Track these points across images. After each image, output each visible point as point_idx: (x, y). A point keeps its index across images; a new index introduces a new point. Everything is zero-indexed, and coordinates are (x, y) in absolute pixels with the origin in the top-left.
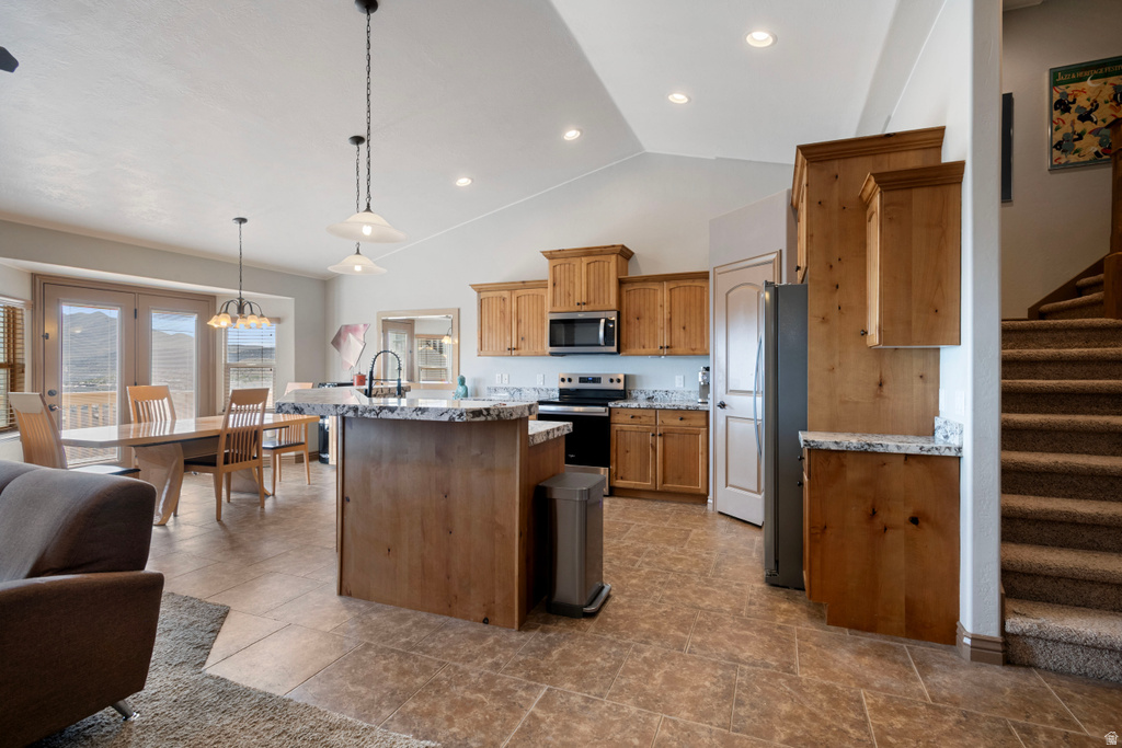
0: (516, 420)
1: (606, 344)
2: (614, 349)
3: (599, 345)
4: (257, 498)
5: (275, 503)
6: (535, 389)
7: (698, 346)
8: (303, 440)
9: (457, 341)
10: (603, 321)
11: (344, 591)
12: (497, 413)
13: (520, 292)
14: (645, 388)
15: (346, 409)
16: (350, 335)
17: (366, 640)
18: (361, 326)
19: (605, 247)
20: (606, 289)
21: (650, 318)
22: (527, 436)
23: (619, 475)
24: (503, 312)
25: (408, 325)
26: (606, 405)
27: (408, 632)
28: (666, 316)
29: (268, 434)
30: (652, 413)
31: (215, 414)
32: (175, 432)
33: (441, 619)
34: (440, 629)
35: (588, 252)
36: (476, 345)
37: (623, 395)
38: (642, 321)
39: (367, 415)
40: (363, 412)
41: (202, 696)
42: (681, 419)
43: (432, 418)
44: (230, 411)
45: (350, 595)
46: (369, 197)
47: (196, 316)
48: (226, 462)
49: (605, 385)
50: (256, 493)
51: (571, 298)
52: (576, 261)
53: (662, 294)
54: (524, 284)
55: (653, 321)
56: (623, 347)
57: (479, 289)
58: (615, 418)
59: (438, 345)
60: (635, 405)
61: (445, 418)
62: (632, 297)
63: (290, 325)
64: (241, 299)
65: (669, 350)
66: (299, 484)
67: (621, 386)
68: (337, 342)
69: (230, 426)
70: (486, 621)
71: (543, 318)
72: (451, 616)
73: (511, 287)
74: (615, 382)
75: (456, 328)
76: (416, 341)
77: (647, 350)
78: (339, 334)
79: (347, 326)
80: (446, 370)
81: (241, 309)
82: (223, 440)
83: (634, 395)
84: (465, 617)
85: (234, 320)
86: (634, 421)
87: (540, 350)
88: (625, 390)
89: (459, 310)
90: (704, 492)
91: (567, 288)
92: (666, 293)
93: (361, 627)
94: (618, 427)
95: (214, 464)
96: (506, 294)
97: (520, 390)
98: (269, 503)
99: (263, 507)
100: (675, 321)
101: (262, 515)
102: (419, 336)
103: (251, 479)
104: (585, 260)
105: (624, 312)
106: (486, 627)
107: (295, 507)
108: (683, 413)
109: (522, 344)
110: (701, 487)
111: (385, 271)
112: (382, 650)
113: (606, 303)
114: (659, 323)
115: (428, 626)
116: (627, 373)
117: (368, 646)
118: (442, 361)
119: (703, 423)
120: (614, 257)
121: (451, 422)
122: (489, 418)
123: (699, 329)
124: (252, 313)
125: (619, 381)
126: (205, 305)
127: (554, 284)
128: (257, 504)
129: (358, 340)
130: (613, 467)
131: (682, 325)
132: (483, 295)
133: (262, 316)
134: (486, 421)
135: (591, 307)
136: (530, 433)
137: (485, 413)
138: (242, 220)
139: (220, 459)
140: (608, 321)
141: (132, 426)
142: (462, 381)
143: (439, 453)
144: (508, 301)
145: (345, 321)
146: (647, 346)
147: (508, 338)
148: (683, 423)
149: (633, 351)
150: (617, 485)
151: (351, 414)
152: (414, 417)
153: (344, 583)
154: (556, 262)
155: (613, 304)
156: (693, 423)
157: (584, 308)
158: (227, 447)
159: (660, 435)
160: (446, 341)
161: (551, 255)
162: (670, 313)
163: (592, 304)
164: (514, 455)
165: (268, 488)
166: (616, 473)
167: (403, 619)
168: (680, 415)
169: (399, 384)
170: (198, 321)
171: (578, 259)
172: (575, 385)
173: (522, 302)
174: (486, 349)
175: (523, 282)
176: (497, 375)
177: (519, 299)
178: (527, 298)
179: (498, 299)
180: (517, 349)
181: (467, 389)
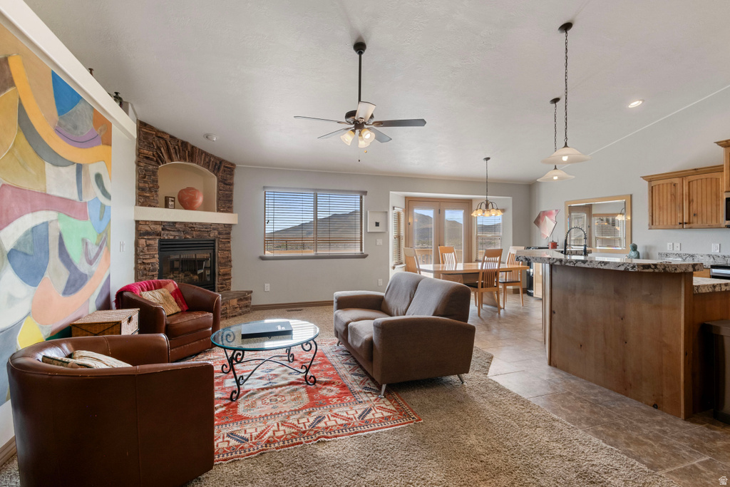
0: (681, 273)
4: (496, 309)
5: (505, 313)
6: (709, 256)
8: (519, 280)
9: (629, 218)
11: (552, 363)
12: (663, 267)
13: (691, 178)
15: (555, 260)
16: (546, 217)
17: (568, 390)
18: (554, 211)
22: (692, 287)
24: (674, 196)
25: (588, 209)
27: (596, 395)
29: (500, 274)
31: (471, 262)
32: (457, 269)
33: (619, 396)
34: (617, 400)
36: (647, 220)
39: (568, 264)
40: (565, 263)
41: (490, 385)
43: (612, 268)
44: (484, 261)
45: (556, 366)
46: (566, 138)
47: (463, 211)
48: (482, 287)
50: (496, 307)
54: (696, 171)
57: (650, 179)
59: (611, 221)
61: (622, 268)
63: (510, 213)
64: (487, 201)
66: (517, 305)
68: (537, 222)
69: (484, 268)
70: (655, 406)
71: (717, 197)
72: (627, 396)
73: (682, 175)
75: (629, 207)
76: (593, 218)
78: (539, 217)
79: (544, 212)
80: (620, 239)
81: (487, 206)
82: (481, 275)
84: (639, 400)
85: (484, 212)
87: (714, 223)
89: (631, 196)
93: (565, 384)
95: (477, 287)
96: (677, 181)
97: (692, 256)
98: (502, 311)
99: (499, 314)
101: (499, 317)
102: (595, 215)
103: (493, 298)
106: (656, 410)
107: (517, 317)
109: (694, 219)
111: (574, 177)
112: (579, 398)
115: (610, 397)
117: (570, 394)
118: (615, 232)
121: (626, 272)
122: (656, 271)
124: (493, 208)
126: (467, 205)
128: (496, 312)
129: (552, 220)
132: (653, 183)
133: (497, 209)
134: (654, 272)
136: (694, 284)
137: (653, 267)
138: (488, 159)
139: (480, 286)
141: (441, 265)
142: (634, 248)
143: (617, 291)
144: (679, 187)
145: (543, 208)
147: (680, 215)
151: (558, 263)
152: (599, 266)
153: (552, 359)
158: (483, 280)
160: (619, 218)
161: (726, 144)
164: (679, 297)
165: (502, 305)
167: (593, 388)
169: (585, 248)
170: (464, 214)
173: (694, 185)
174: (657, 224)
175: (695, 169)
176: (668, 244)
177: (691, 183)
178: (699, 182)
179: (669, 185)
180: (689, 223)
181: (638, 253)
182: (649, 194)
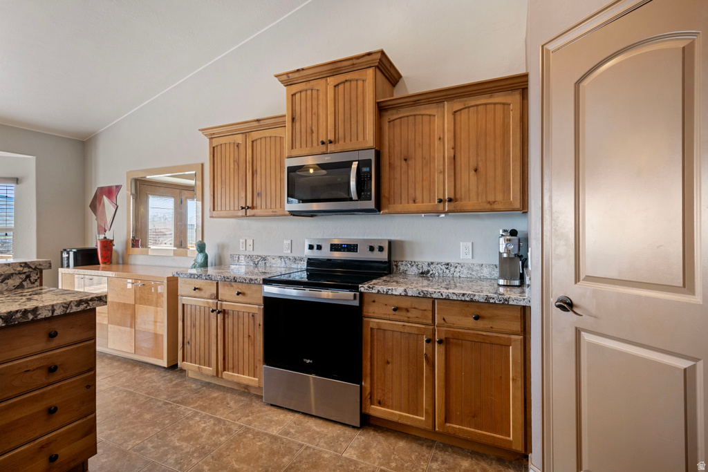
1: (360, 197)
2: (371, 204)
3: (351, 199)
6: (281, 257)
7: (499, 197)
10: (355, 165)
13: (255, 135)
14: (416, 259)
16: (105, 199)
18: (114, 188)
19: (358, 58)
20: (360, 118)
21: (423, 158)
23: (377, 397)
24: (237, 162)
26: (356, 289)
28: (448, 153)
30: (427, 305)
35: (335, 69)
37: (386, 269)
38: (411, 162)
42: (477, 318)
49: (362, 255)
51: (315, 135)
52: (320, 85)
53: (442, 120)
54: (260, 124)
55: (428, 161)
56: (384, 201)
57: (211, 134)
58: (370, 310)
60: (399, 290)
62: (397, 130)
65: (453, 205)
67: (383, 256)
73: (246, 129)
74: (376, 250)
75: (199, 185)
77: (419, 206)
78: (96, 197)
79: (99, 189)
83: (402, 268)
86: (398, 315)
88: (389, 261)
89: (202, 165)
90: (519, 447)
91: (309, 122)
92: (448, 118)
94: (373, 323)
96: (240, 139)
97: (264, 259)
100: (462, 160)
104: (332, 81)
105: (386, 151)
108: (478, 309)
109: (258, 201)
110: (513, 437)
113: (361, 138)
114: (437, 164)
116: (393, 238)
119: (517, 326)
120: (370, 72)
123: (499, 171)
125: (381, 249)
127: (293, 119)
129: (112, 203)
130: (366, 384)
131: (473, 164)
132: (215, 142)
135: (339, 146)
140: (362, 164)
142: (202, 248)
144: (242, 149)
145: (99, 184)
146: (419, 199)
147: (243, 195)
148: (480, 323)
149: (399, 207)
150: (372, 413)
154: (295, 88)
155: (370, 140)
156: (497, 325)
157: (331, 148)
159: (440, 342)
161: (288, 80)
162: (454, 148)
163: (341, 142)
166: (371, 394)
168: (474, 310)
171: (324, 80)
172: (326, 254)
173: (258, 145)
174: (219, 209)
175: (258, 121)
176: (241, 240)
177: (255, 143)
178: (263, 140)
179: (232, 146)
180: (253, 208)
181: (206, 257)
182: (210, 159)
